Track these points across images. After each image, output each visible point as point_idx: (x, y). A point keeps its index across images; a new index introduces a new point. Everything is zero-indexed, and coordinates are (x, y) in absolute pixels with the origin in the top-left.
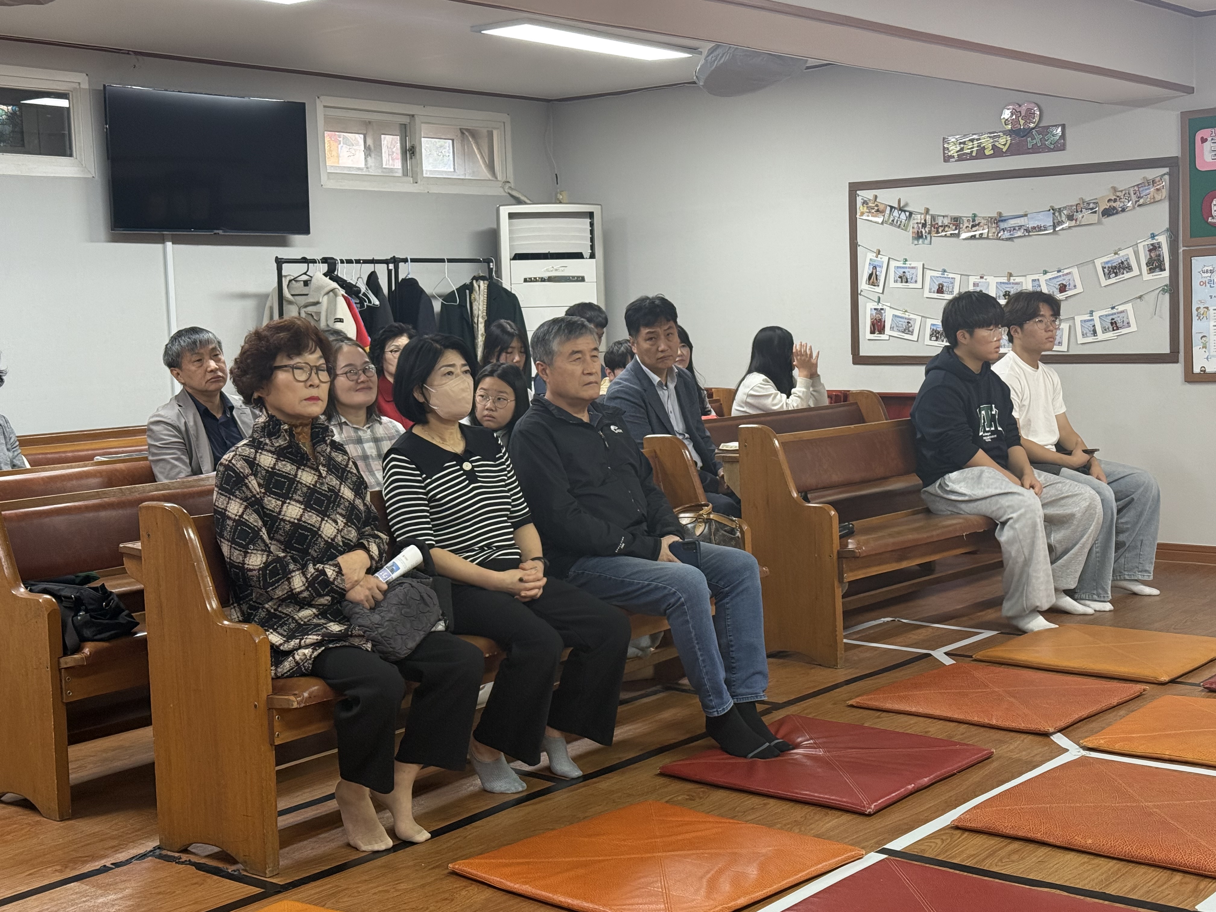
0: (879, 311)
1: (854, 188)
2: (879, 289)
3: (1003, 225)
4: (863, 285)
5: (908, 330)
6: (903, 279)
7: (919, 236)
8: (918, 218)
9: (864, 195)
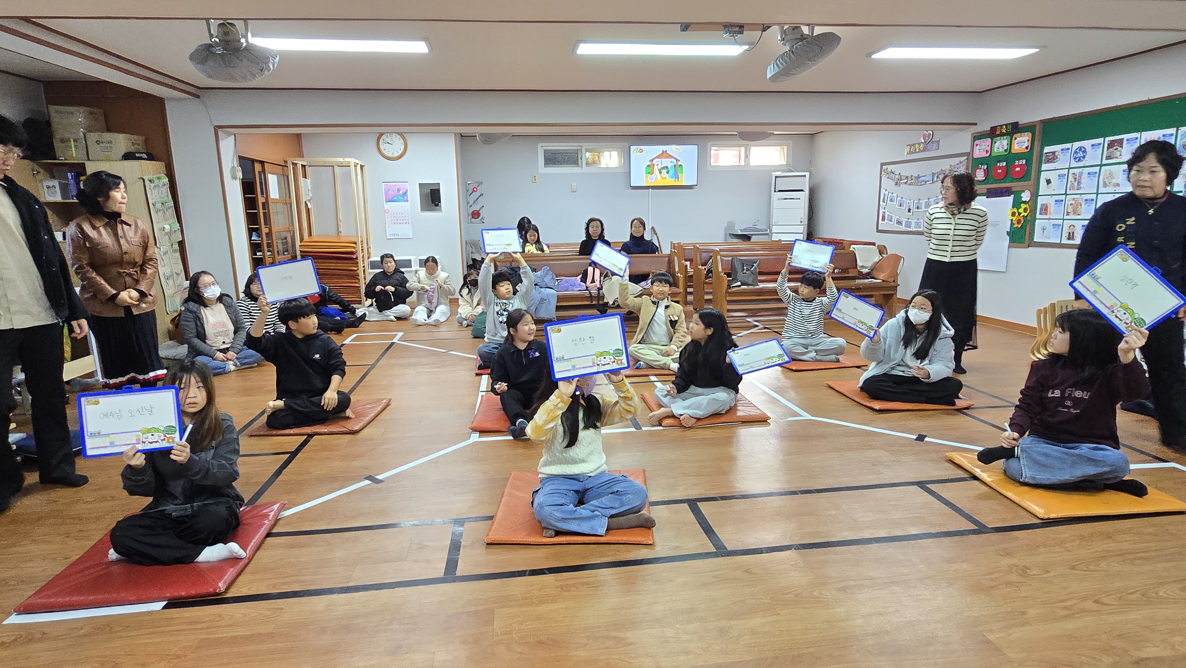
0: (884, 212)
1: (882, 165)
2: (885, 204)
3: (920, 179)
4: (881, 203)
5: (891, 221)
6: (891, 200)
7: (897, 184)
8: (897, 177)
9: (885, 167)
